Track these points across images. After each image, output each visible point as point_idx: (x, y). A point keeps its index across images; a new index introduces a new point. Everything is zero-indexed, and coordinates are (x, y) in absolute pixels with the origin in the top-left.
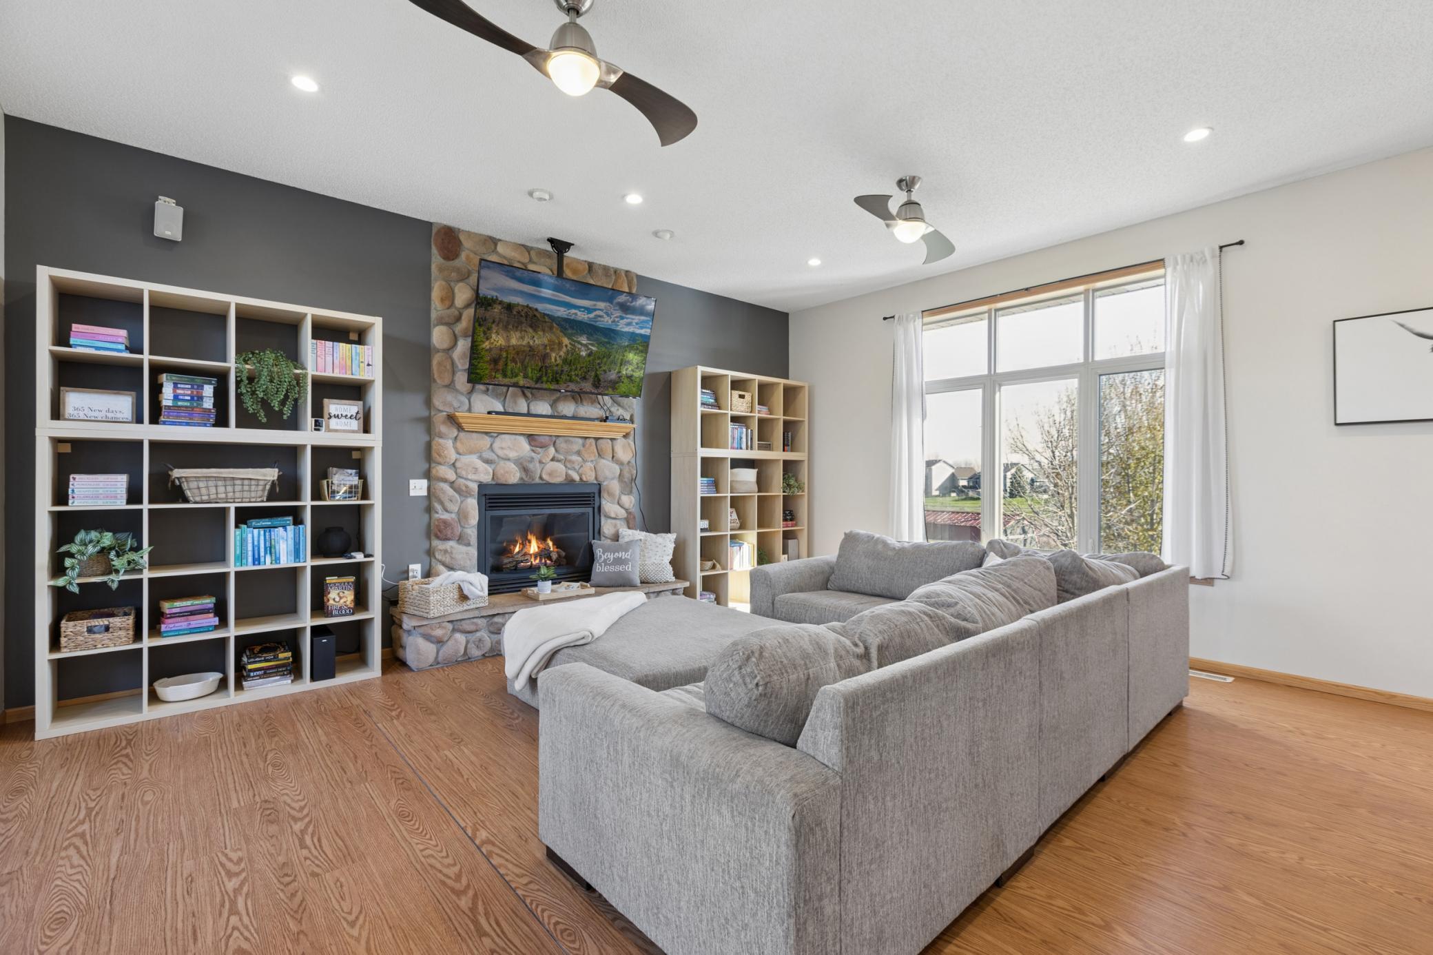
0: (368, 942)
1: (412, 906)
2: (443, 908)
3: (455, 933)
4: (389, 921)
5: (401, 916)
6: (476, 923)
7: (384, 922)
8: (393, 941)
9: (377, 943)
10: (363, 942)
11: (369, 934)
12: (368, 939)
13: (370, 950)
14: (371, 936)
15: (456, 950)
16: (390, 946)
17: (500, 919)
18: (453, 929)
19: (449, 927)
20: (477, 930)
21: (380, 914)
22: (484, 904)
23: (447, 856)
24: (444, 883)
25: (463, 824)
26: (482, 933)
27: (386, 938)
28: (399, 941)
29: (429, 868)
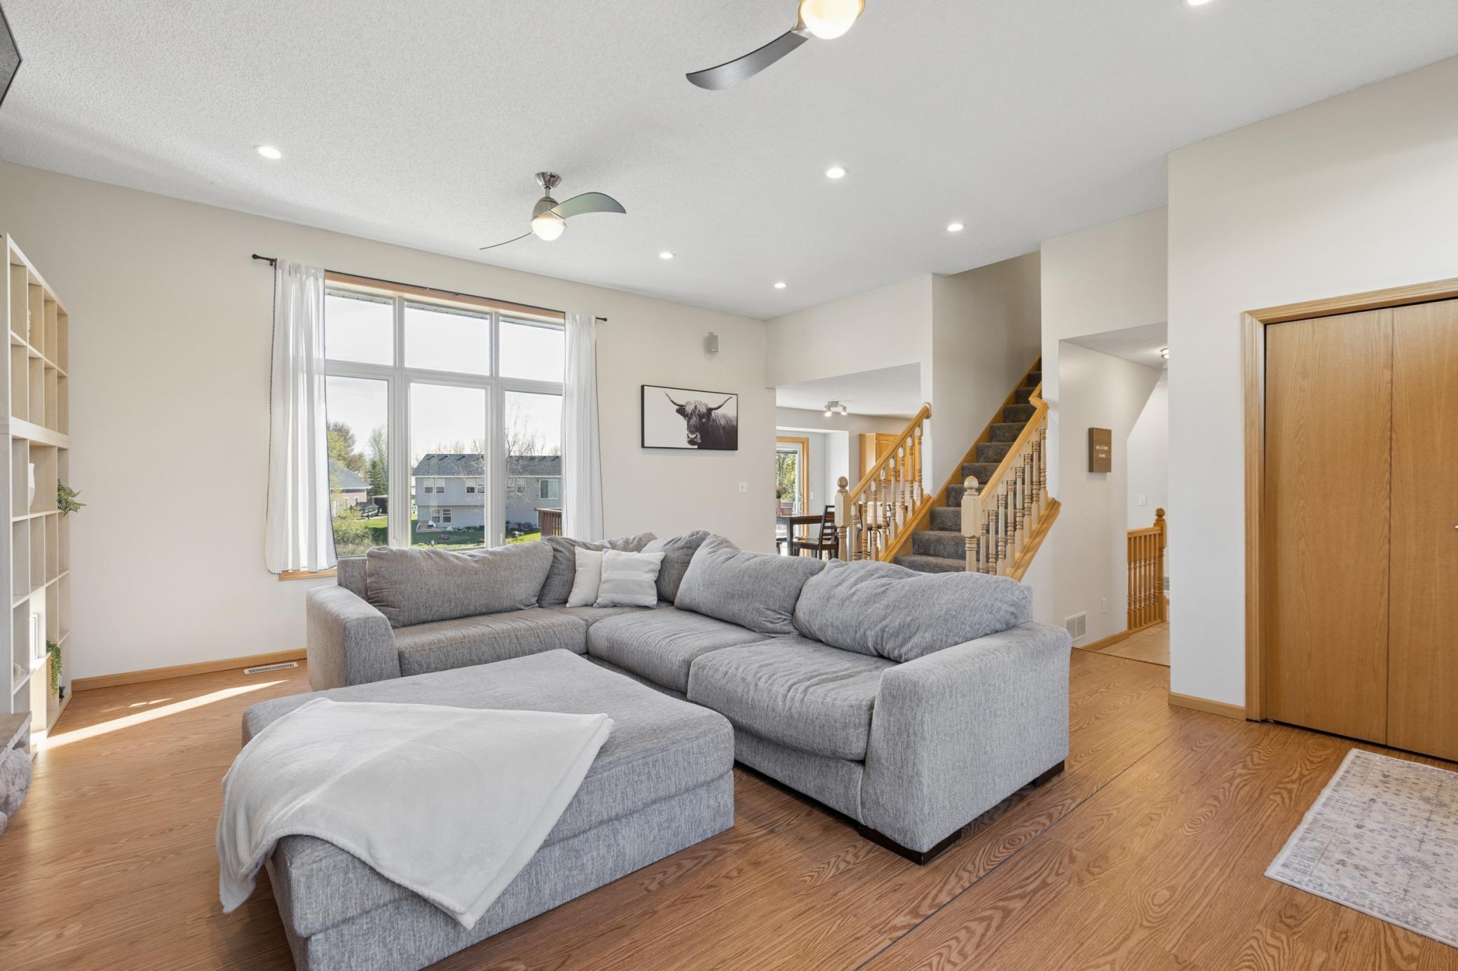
0: (1110, 953)
1: (1044, 939)
2: (1032, 917)
3: (1055, 900)
4: (1075, 948)
5: (1064, 942)
6: (1035, 891)
7: (1079, 951)
8: (1095, 936)
9: (1105, 946)
10: (1112, 957)
11: (1100, 957)
12: (1104, 955)
13: (1116, 947)
14: (1101, 954)
15: (1072, 894)
16: (1100, 935)
17: (1022, 878)
18: (1052, 903)
19: (1052, 906)
20: (1044, 887)
21: (1072, 959)
22: (1011, 891)
23: (957, 939)
24: (998, 928)
25: (888, 942)
26: (1044, 884)
27: (1095, 942)
28: (1092, 932)
29: (982, 948)
